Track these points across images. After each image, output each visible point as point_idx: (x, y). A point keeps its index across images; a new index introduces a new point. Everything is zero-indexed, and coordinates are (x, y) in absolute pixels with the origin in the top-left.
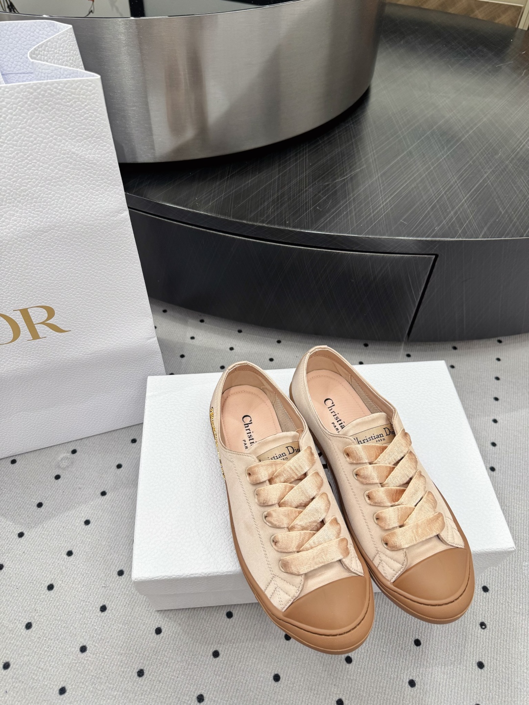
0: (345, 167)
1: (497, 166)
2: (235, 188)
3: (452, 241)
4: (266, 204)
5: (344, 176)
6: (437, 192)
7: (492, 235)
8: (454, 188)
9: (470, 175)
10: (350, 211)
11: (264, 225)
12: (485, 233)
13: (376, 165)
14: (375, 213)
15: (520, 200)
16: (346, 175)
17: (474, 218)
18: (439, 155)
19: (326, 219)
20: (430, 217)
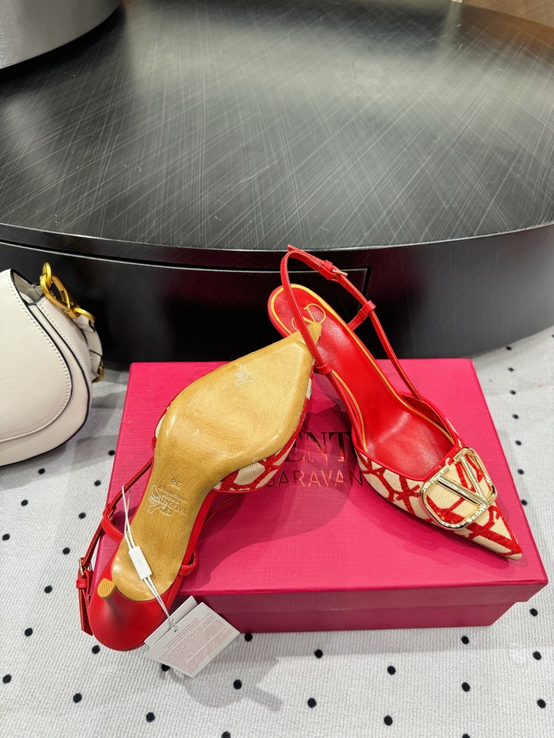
0: (252, 165)
1: (436, 153)
2: (109, 199)
3: (386, 249)
4: (148, 216)
5: (250, 176)
6: (365, 189)
7: (435, 237)
8: (386, 182)
9: (404, 165)
10: (257, 219)
11: (145, 243)
12: (426, 235)
13: (290, 160)
14: (288, 219)
15: (466, 191)
16: (253, 175)
17: (411, 218)
18: (366, 143)
19: (227, 232)
20: (358, 220)
